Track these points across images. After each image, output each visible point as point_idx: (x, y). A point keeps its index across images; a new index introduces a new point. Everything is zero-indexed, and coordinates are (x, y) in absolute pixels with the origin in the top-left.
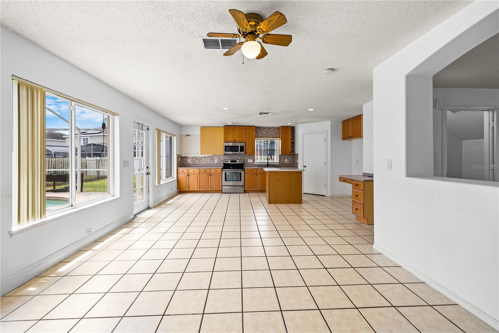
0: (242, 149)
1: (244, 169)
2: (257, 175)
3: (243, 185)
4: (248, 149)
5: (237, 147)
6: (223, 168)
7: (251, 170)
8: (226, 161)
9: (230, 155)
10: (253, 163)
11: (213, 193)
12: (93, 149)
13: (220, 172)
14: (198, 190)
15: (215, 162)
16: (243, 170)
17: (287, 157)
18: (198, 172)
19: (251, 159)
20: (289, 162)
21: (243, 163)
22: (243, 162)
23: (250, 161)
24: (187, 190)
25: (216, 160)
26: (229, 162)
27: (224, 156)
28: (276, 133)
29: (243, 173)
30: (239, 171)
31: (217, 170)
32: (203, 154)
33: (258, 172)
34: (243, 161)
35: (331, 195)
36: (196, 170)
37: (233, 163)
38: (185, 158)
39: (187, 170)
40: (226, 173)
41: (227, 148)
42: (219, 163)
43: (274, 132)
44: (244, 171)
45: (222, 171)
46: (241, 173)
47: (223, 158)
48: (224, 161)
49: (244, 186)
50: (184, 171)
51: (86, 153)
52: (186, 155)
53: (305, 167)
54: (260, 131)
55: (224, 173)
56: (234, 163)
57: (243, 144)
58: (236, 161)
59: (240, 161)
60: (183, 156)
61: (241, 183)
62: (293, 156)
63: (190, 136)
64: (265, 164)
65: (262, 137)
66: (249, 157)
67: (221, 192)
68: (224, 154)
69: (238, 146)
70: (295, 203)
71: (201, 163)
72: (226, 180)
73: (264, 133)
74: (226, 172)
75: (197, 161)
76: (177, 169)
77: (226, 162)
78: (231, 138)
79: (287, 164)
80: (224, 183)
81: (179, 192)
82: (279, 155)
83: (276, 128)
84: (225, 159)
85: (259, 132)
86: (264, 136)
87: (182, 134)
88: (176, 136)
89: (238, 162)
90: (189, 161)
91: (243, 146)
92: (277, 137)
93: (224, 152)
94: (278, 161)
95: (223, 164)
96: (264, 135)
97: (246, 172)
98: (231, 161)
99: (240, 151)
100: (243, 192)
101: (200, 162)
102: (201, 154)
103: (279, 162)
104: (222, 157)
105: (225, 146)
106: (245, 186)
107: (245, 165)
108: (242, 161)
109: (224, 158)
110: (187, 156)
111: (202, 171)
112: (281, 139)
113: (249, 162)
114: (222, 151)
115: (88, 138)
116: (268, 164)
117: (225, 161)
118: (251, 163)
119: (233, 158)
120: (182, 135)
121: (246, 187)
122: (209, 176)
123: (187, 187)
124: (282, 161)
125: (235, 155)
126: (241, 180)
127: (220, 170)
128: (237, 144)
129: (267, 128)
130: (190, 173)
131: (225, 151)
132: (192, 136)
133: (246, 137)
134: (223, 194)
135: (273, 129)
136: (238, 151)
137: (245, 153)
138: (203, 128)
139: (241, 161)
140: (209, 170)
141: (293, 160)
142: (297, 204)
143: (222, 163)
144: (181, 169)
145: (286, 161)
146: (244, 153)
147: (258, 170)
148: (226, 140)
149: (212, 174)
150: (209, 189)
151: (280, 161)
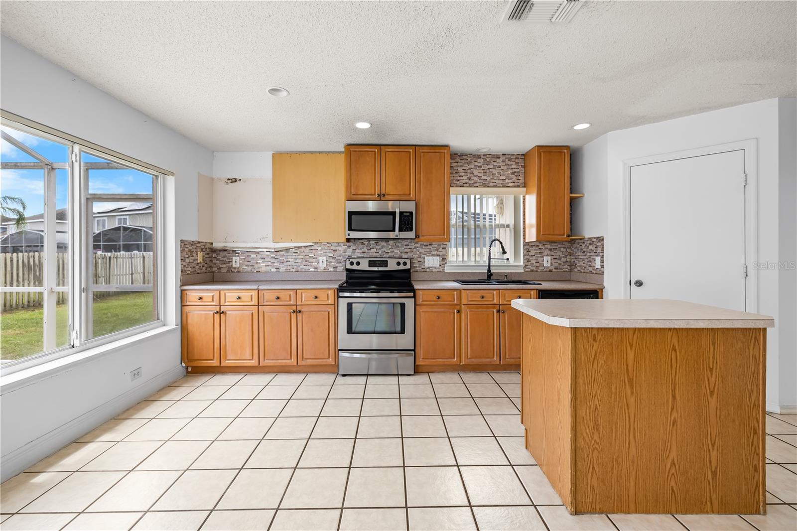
0: (407, 222)
1: (414, 291)
2: (459, 312)
3: (413, 348)
4: (426, 223)
5: (391, 217)
6: (341, 289)
7: (439, 293)
8: (355, 261)
9: (366, 243)
10: (441, 269)
11: (307, 373)
12: (124, 236)
13: (331, 301)
14: (254, 362)
15: (321, 264)
16: (411, 294)
17: (550, 250)
18: (255, 302)
19: (433, 255)
20: (556, 265)
21: (409, 270)
22: (408, 267)
23: (432, 262)
24: (215, 363)
25: (321, 259)
26: (364, 266)
27: (349, 247)
28: (513, 174)
29: (409, 304)
30: (395, 298)
31: (322, 295)
32: (282, 240)
33: (464, 301)
34: (408, 262)
35: (782, 407)
36: (245, 295)
37: (376, 269)
38: (225, 253)
39: (216, 294)
40: (350, 306)
41: (355, 220)
42: (332, 269)
43: (507, 170)
44: (414, 297)
45: (339, 297)
46: (403, 305)
47: (345, 252)
48: (348, 263)
49: (414, 350)
50: (204, 299)
51: (116, 244)
52: (226, 242)
53: (639, 284)
54: (462, 166)
55: (343, 304)
56: (381, 269)
57: (409, 207)
58: (385, 264)
59: (399, 264)
60: (217, 245)
61: (405, 341)
62: (569, 247)
63: (238, 183)
64: (480, 273)
65: (470, 186)
66: (427, 249)
67: (334, 369)
68: (348, 240)
69: (393, 214)
70: (724, 508)
71: (274, 270)
72: (350, 331)
73: (476, 172)
74: (350, 300)
75: (260, 261)
76: (182, 291)
77: (355, 267)
78: (367, 184)
79: (551, 271)
80: (345, 340)
81: (190, 369)
82: (526, 244)
83: (513, 155)
84: (350, 257)
85: (460, 170)
86: (475, 182)
87: (214, 177)
88: (173, 174)
89: (392, 266)
90: (236, 262)
91: (411, 213)
92: (518, 186)
93: (347, 232)
94: (522, 263)
95: (345, 273)
96: (476, 179)
97: (420, 301)
98: (371, 264)
99: (400, 230)
100: (413, 373)
101: (273, 266)
102: (274, 241)
103: (526, 266)
104: (342, 248)
105: (351, 214)
106: (417, 351)
107: (414, 276)
108: (405, 264)
109: (349, 252)
110: (230, 245)
111: (269, 297)
112: (535, 190)
113: (427, 265)
114: (341, 231)
115: (126, 219)
116: (489, 270)
117: (352, 264)
118: (435, 267)
119: (375, 252)
120: (212, 179)
121: (421, 352)
122: (294, 315)
123: (217, 355)
124: (534, 262)
125: (383, 243)
126: (403, 331)
127: (331, 293)
128: (390, 206)
129: (485, 155)
130: (226, 304)
131: (350, 229)
132: (245, 182)
133: (418, 182)
134: (340, 380)
135: (504, 161)
136: (394, 230)
137: (417, 236)
138: (281, 159)
139: (402, 261)
140: (292, 293)
141: (568, 258)
142: (738, 512)
143: (341, 268)
144: (195, 292)
145: (547, 262)
146: (411, 235)
147: (463, 293)
148: (353, 192)
149: (304, 309)
150: (293, 361)
151: (529, 261)
